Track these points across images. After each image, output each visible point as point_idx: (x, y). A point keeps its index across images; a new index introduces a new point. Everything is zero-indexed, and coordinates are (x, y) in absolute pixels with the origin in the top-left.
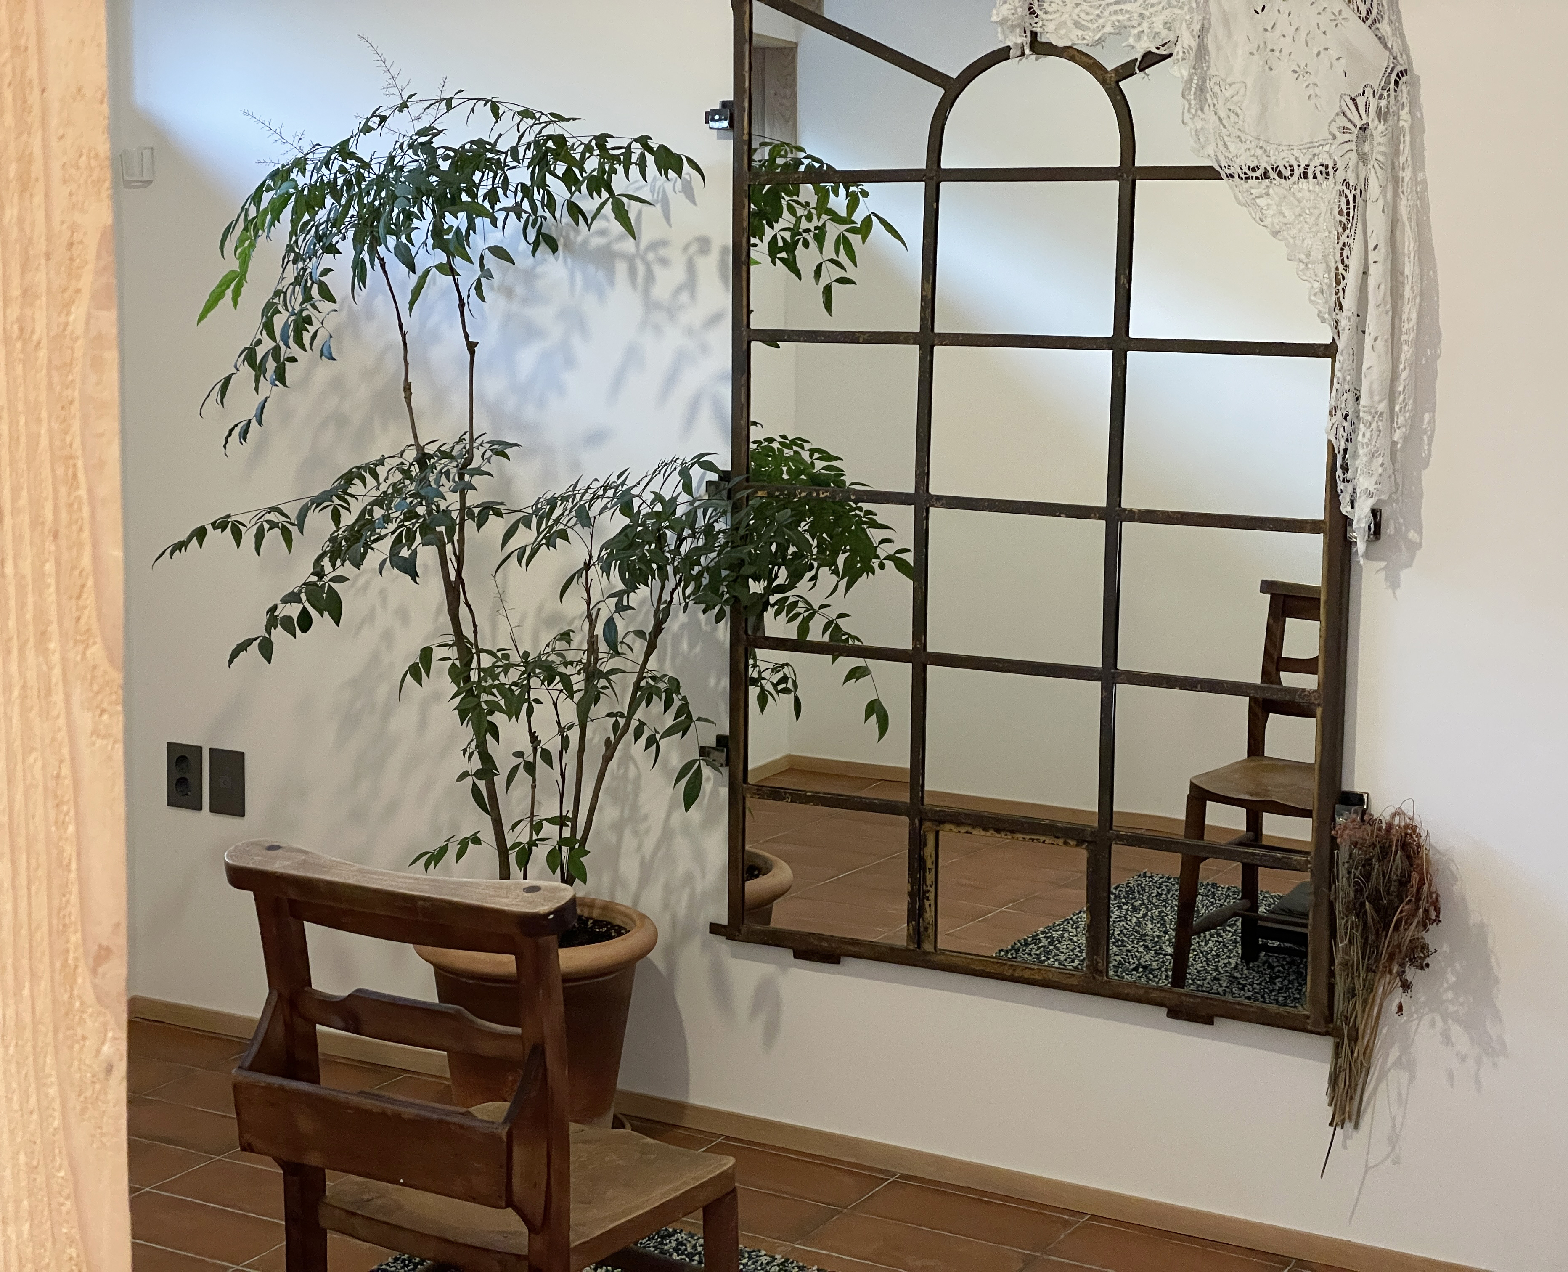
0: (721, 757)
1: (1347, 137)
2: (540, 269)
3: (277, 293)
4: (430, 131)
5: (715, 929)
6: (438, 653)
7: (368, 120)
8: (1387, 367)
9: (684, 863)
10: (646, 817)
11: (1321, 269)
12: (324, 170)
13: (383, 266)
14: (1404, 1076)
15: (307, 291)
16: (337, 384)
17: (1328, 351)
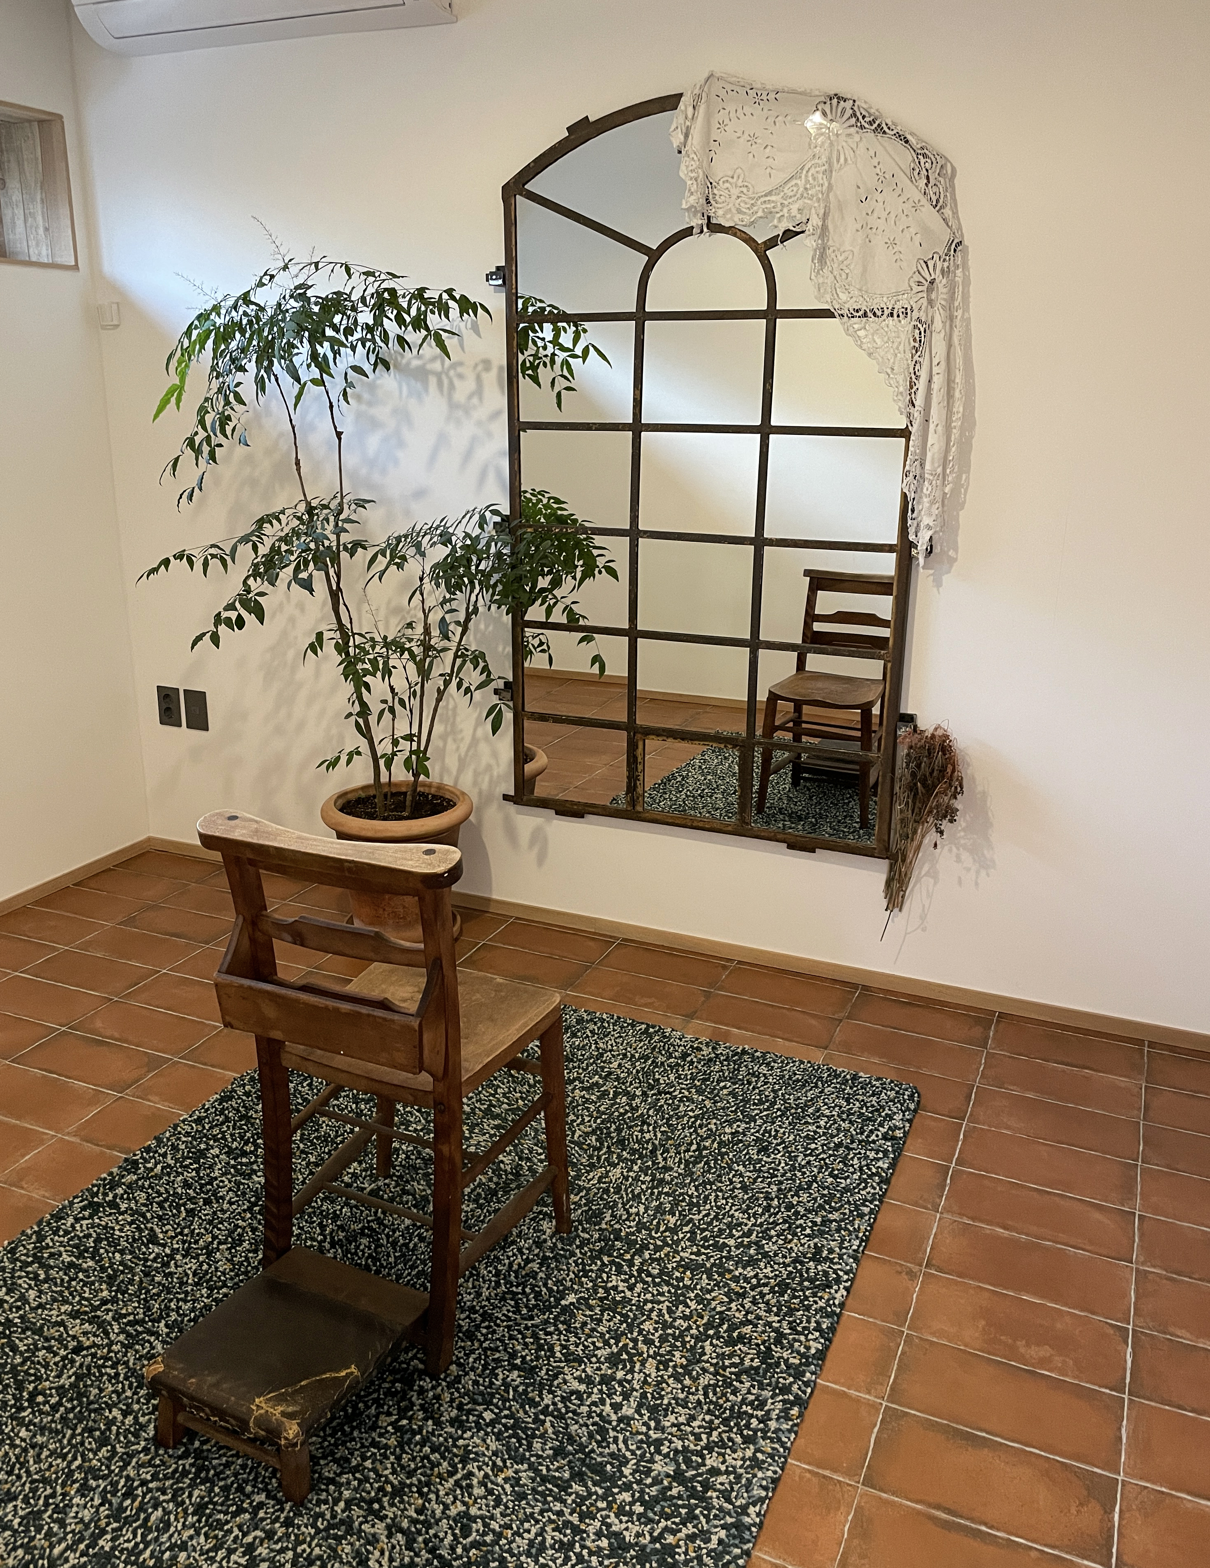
0: (508, 695)
1: (920, 288)
2: (379, 382)
3: (206, 400)
4: (305, 286)
5: (506, 797)
6: (327, 635)
7: (261, 278)
8: (943, 444)
9: (486, 759)
10: (461, 731)
11: (900, 378)
12: (234, 313)
13: (277, 380)
14: (932, 881)
15: (226, 397)
16: (249, 460)
17: (904, 433)
